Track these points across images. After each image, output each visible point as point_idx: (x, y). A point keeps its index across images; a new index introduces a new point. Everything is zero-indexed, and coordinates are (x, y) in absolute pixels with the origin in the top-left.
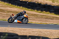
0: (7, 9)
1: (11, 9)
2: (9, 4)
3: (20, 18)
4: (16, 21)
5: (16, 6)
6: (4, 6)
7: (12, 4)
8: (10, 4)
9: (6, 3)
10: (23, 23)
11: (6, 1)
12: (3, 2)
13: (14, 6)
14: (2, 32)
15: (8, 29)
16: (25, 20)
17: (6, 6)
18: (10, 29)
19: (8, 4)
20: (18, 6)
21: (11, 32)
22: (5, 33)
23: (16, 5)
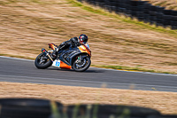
0: (126, 34)
1: (138, 36)
2: (132, 18)
3: (67, 54)
4: (57, 63)
5: (154, 26)
6: (115, 24)
7: (140, 19)
8: (135, 20)
9: (123, 17)
10: (74, 71)
11: (122, 11)
12: (113, 14)
13: (148, 24)
14: (110, 103)
15: (127, 95)
16: (82, 61)
17: (122, 26)
18: (134, 96)
19: (129, 19)
20: (157, 25)
21: (137, 103)
22: (123, 107)
23: (151, 23)
